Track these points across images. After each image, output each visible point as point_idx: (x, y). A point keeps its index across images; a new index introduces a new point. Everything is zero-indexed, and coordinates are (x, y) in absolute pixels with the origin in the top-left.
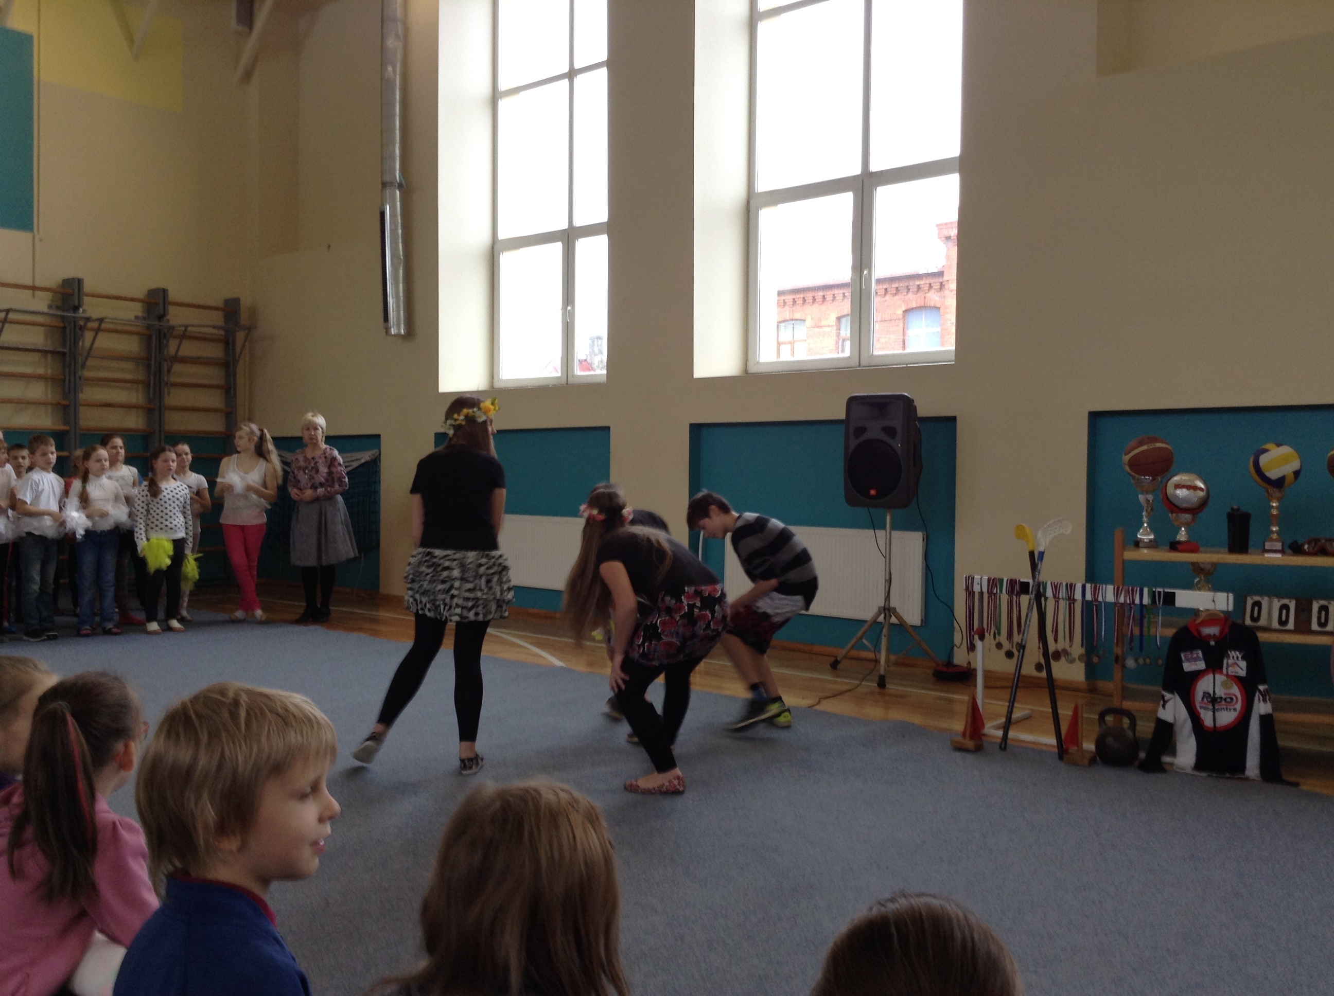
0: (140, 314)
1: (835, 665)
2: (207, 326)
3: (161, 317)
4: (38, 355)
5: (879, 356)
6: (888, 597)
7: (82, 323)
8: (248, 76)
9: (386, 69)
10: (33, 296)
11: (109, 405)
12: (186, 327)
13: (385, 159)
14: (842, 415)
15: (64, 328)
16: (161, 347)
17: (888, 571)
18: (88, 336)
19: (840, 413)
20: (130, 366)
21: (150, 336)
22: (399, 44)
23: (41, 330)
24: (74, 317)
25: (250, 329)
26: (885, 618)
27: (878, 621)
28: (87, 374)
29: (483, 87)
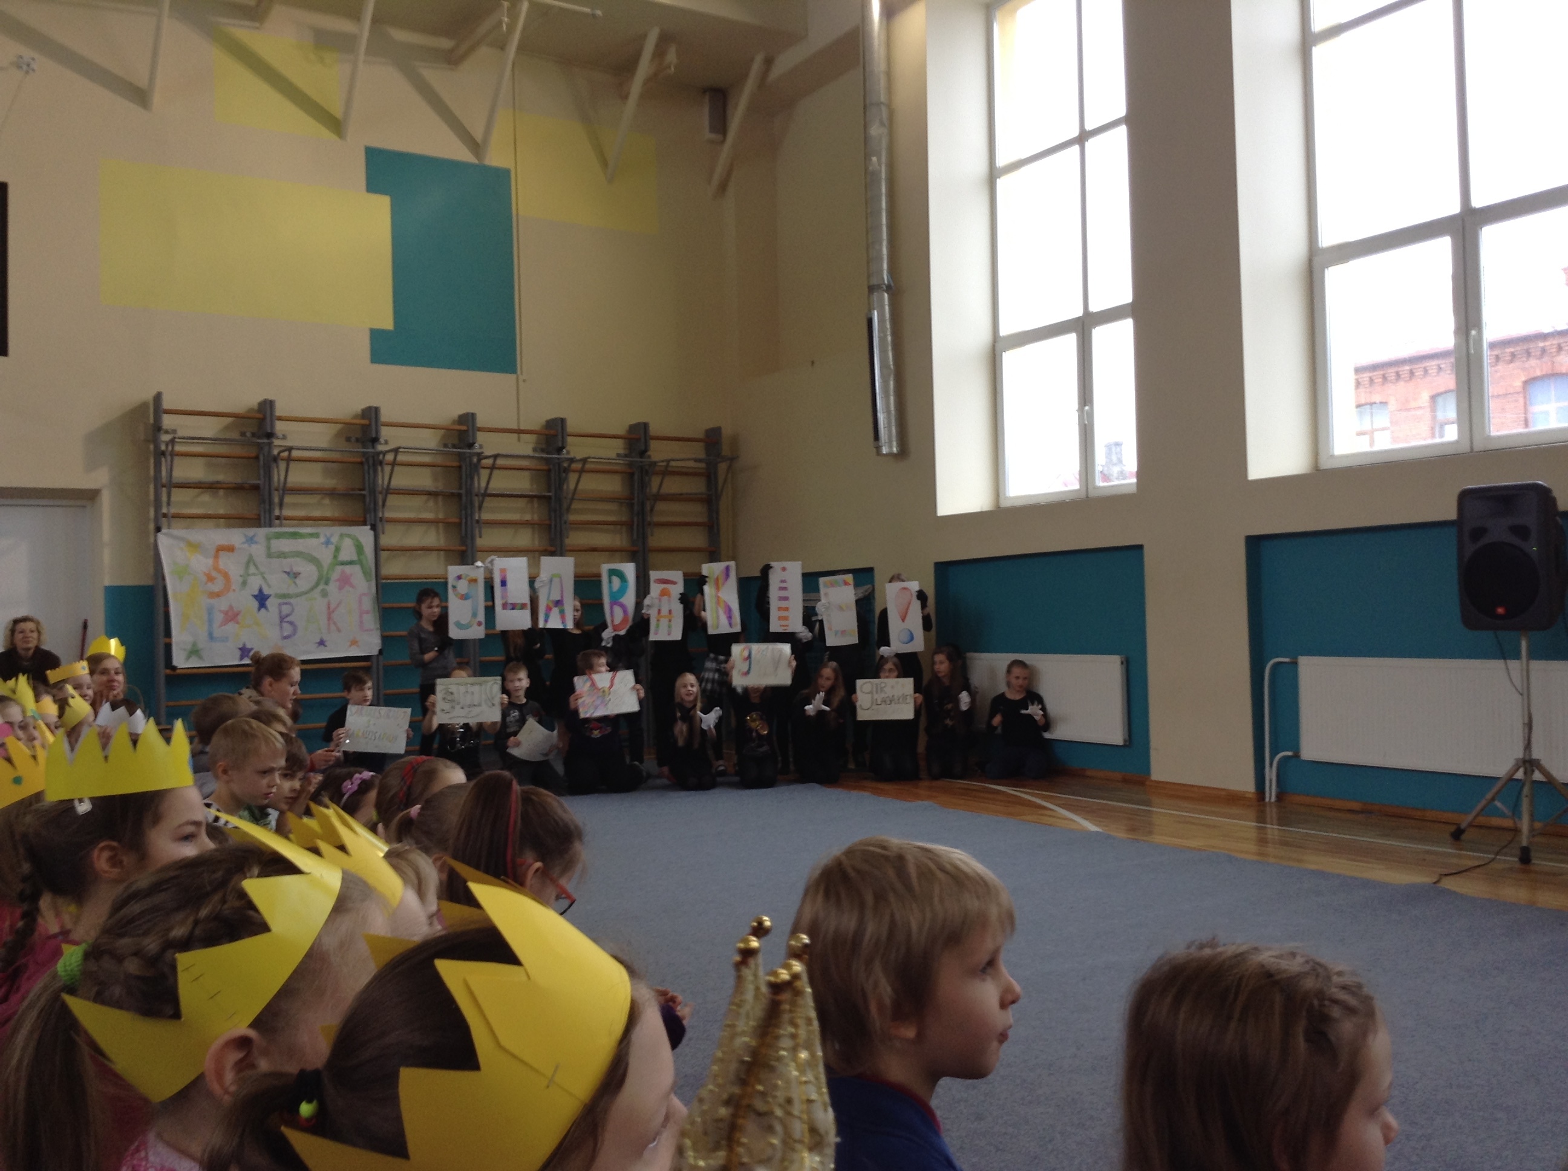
0: (622, 452)
1: (1457, 835)
2: (689, 459)
3: (643, 453)
4: (526, 500)
5: (1499, 438)
6: (1528, 746)
7: (565, 465)
8: (723, 187)
9: (871, 160)
10: (519, 440)
11: (594, 550)
12: (668, 461)
13: (871, 260)
14: (1452, 514)
15: (549, 471)
16: (643, 485)
17: (1526, 713)
18: (573, 478)
19: (1450, 513)
20: (613, 507)
21: (632, 475)
22: (884, 131)
23: (527, 473)
24: (558, 459)
25: (733, 459)
26: (1525, 773)
27: (1514, 778)
28: (572, 518)
29: (978, 166)
